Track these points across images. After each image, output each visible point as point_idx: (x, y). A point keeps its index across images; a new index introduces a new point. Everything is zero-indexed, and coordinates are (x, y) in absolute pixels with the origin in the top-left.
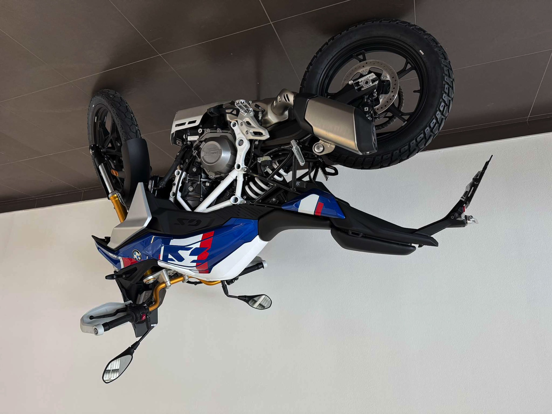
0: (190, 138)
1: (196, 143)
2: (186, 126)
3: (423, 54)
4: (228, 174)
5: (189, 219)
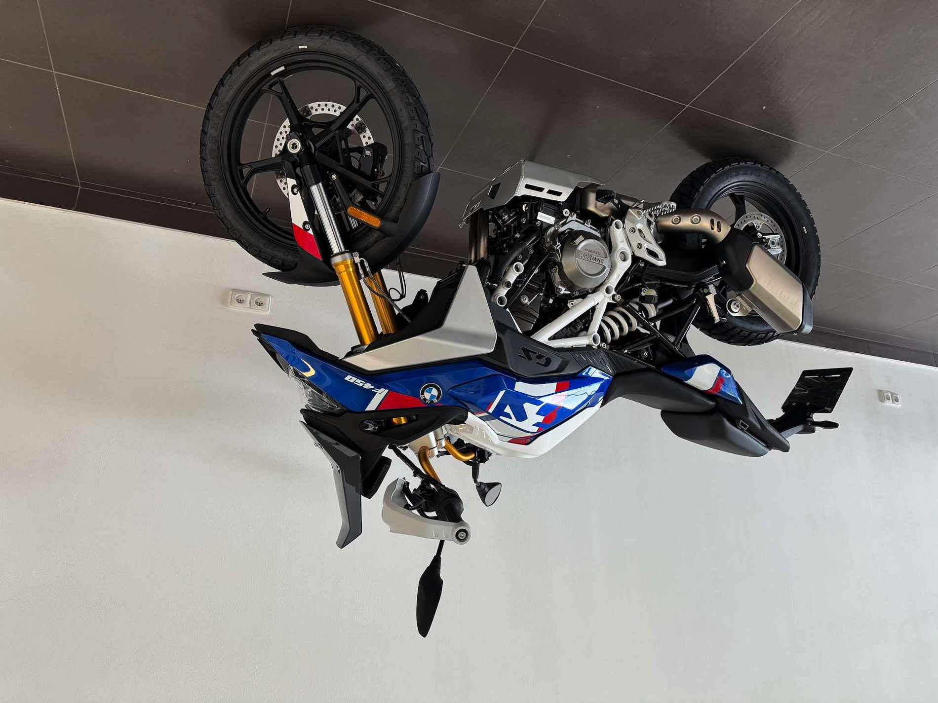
0: (541, 217)
1: (552, 229)
2: (544, 195)
3: (806, 232)
4: (584, 295)
5: (536, 353)
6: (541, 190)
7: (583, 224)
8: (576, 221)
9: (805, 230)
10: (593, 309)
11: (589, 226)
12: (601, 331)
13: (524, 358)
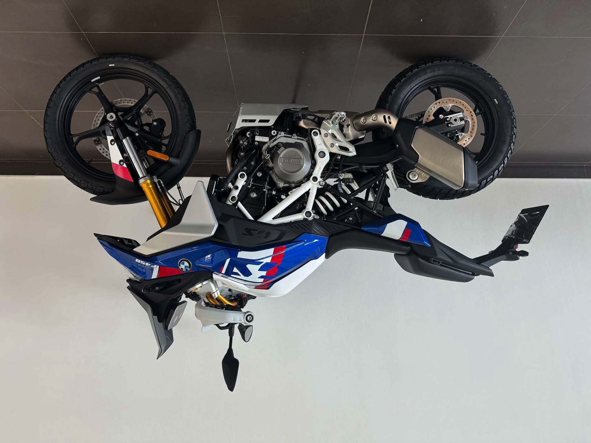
0: (258, 138)
1: (266, 145)
2: (257, 124)
3: (497, 103)
4: (299, 185)
5: (256, 230)
6: (254, 121)
7: (291, 137)
8: (284, 136)
9: (496, 101)
10: (308, 193)
11: (296, 137)
12: (315, 206)
13: (246, 235)
